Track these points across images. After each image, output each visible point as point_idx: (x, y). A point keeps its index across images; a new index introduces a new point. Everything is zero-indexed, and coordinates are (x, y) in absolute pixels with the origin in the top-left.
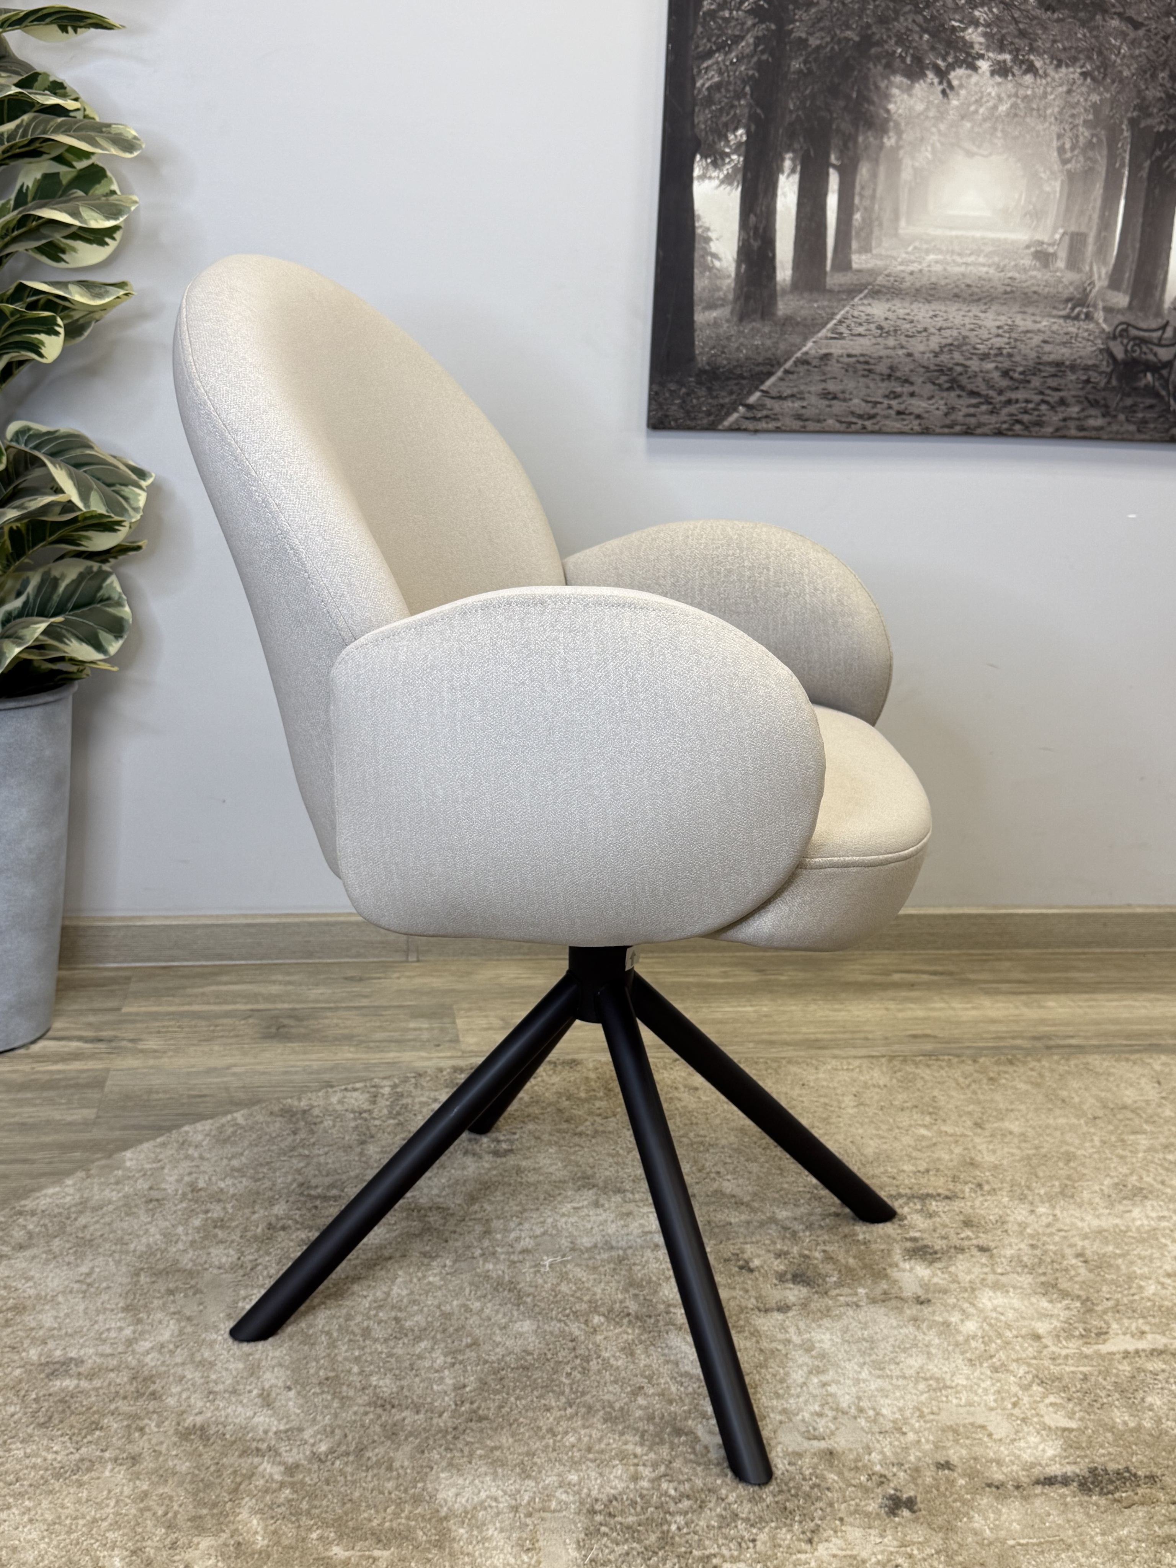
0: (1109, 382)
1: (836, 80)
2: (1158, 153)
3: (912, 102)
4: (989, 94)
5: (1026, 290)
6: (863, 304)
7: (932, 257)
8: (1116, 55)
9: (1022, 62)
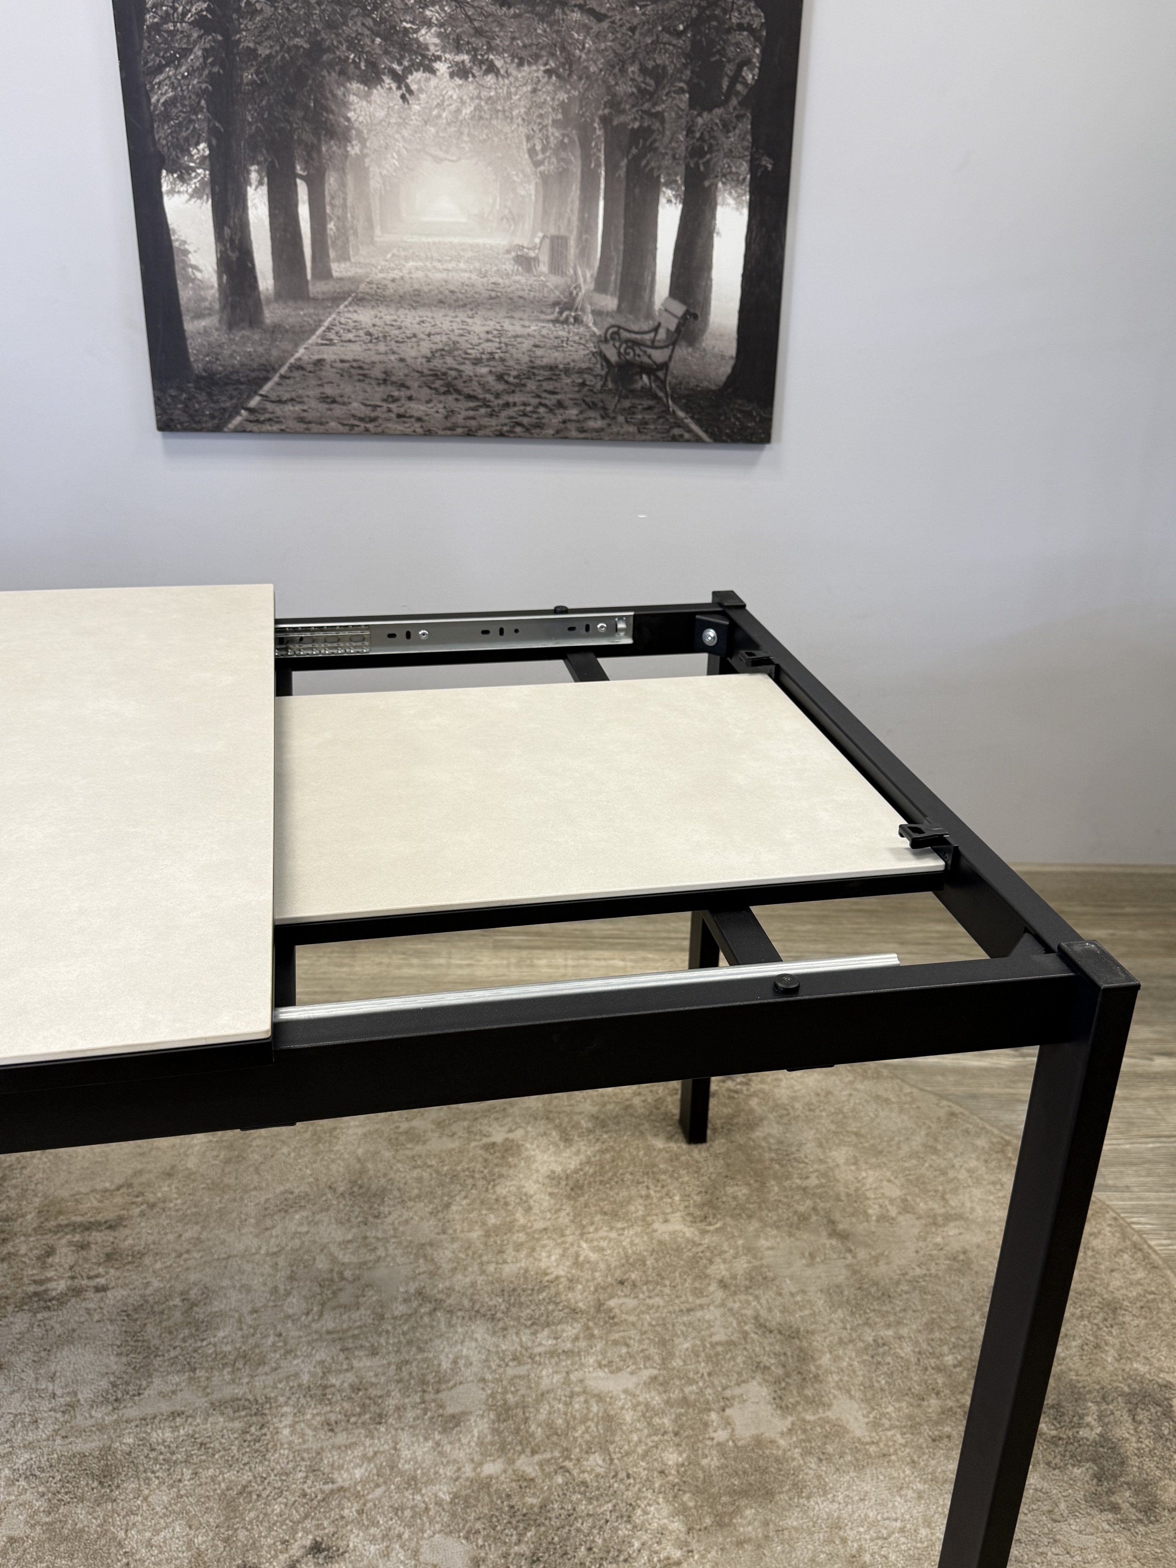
0: (604, 384)
1: (291, 90)
2: (634, 151)
3: (372, 109)
4: (451, 97)
5: (511, 295)
6: (349, 311)
7: (411, 264)
8: (581, 51)
9: (482, 62)
